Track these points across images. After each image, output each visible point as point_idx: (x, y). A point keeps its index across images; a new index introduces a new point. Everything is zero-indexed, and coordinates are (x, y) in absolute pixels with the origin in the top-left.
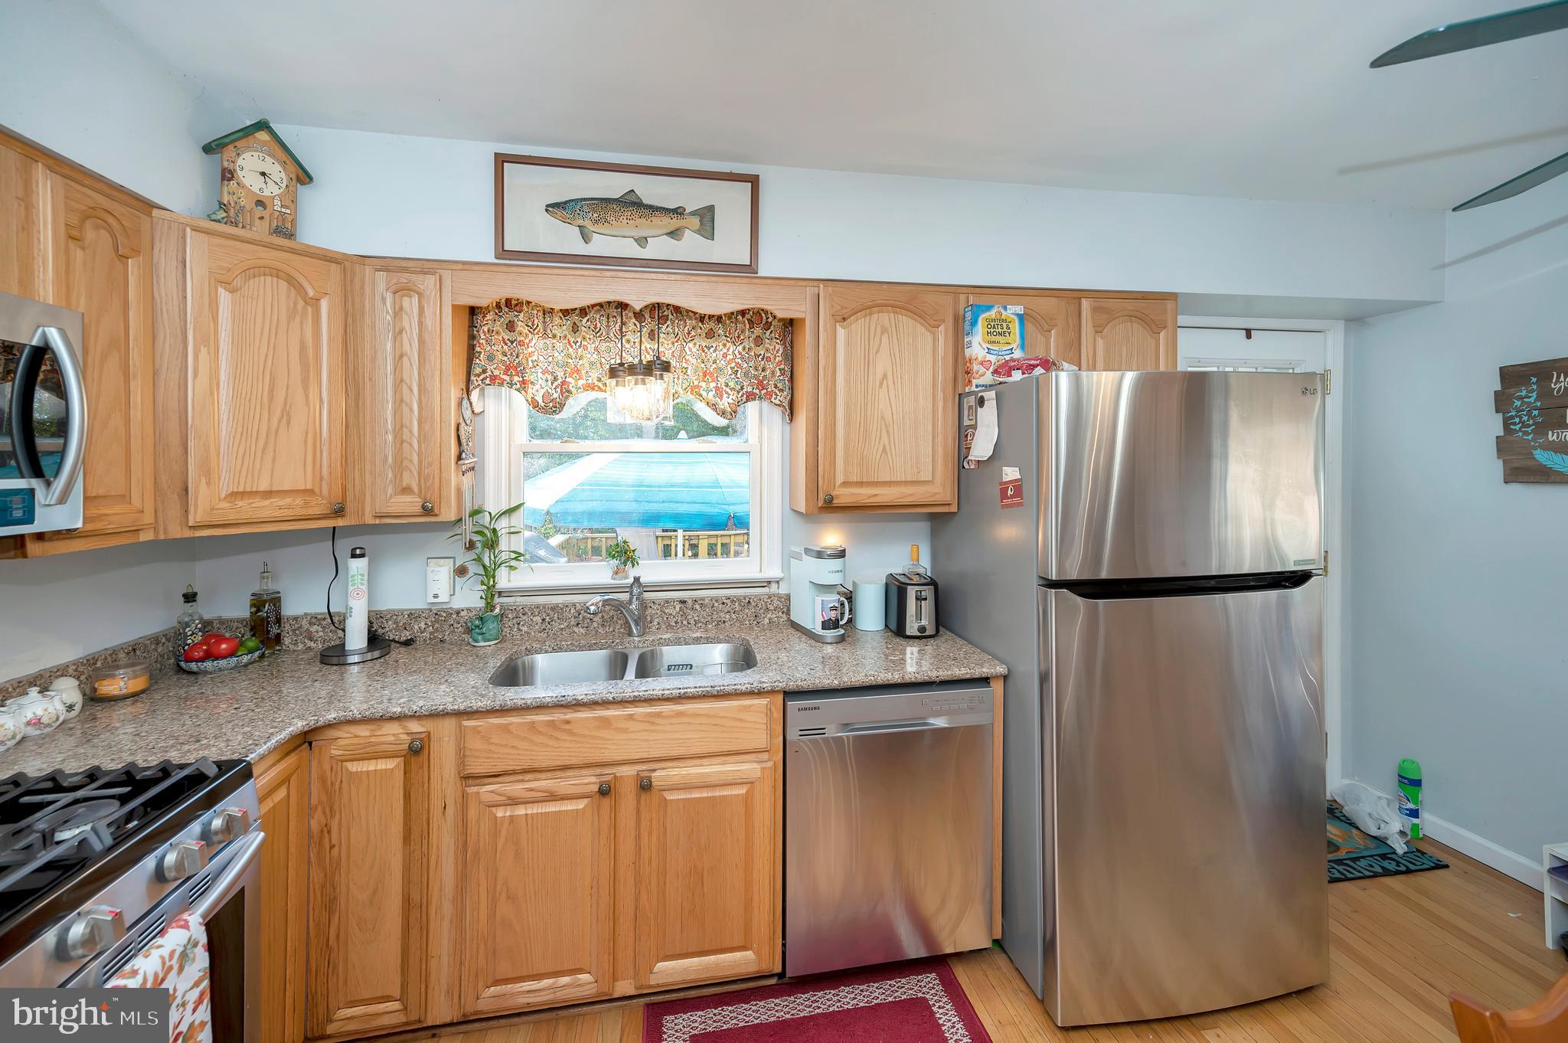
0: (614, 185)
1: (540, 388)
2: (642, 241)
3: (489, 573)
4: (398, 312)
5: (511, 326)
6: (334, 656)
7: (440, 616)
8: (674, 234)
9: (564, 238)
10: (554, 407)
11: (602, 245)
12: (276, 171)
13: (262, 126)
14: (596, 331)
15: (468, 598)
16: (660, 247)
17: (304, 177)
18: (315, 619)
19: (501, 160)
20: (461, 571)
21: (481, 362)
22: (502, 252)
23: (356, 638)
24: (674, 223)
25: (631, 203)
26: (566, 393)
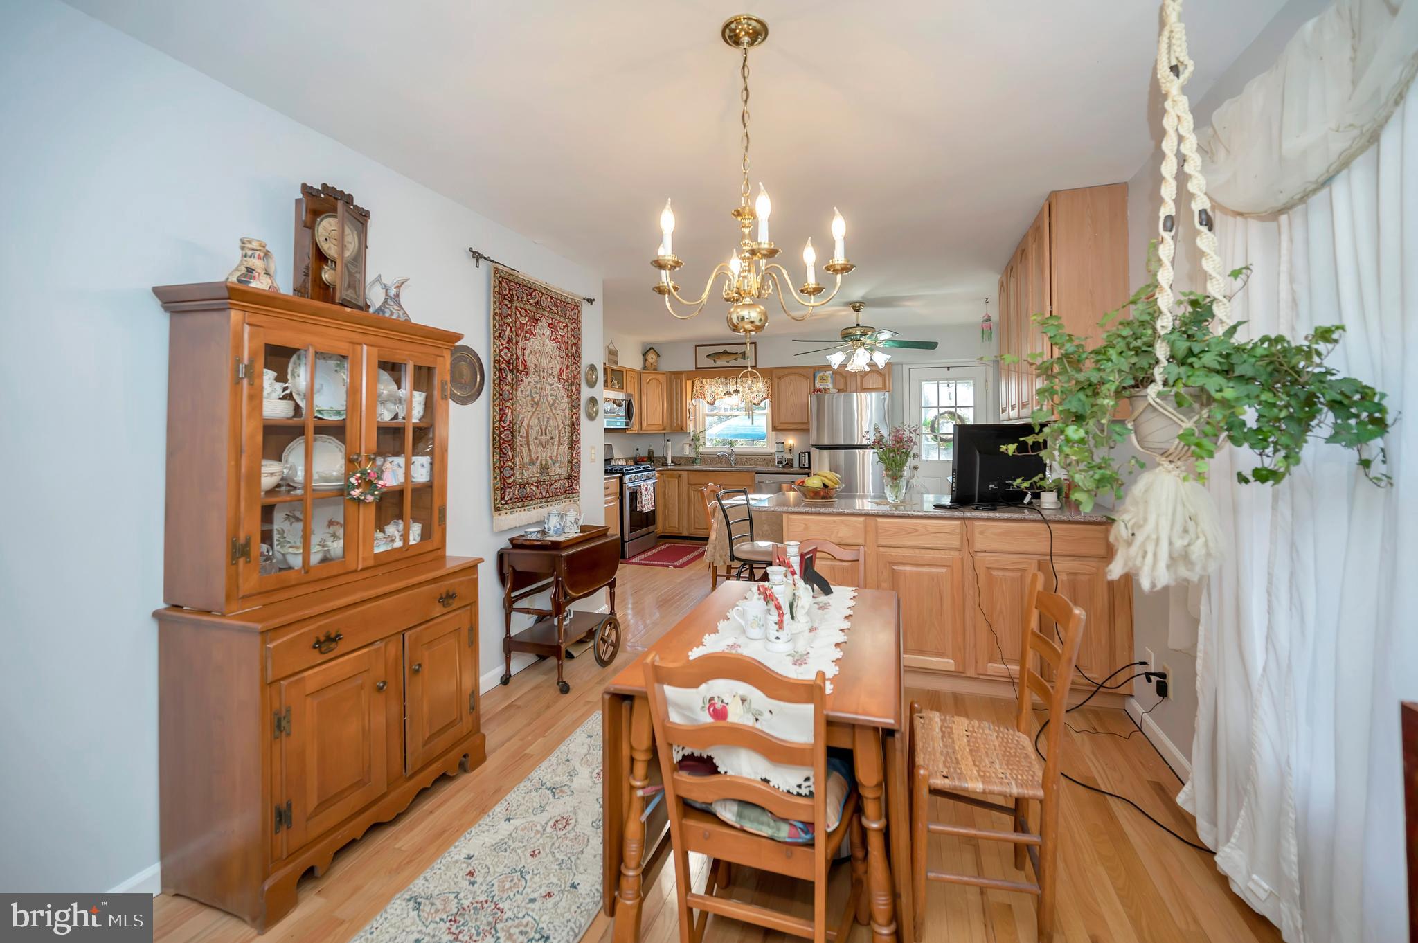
0: (721, 349)
1: (709, 398)
2: (728, 362)
3: (697, 448)
4: (677, 384)
5: (702, 383)
6: (664, 464)
7: (687, 459)
8: (735, 359)
9: (710, 363)
10: (712, 404)
11: (719, 364)
12: (654, 356)
13: (651, 348)
14: (722, 383)
15: (693, 455)
16: (732, 363)
17: (658, 356)
18: (660, 457)
19: (697, 346)
20: (690, 445)
21: (694, 393)
22: (697, 368)
23: (669, 461)
24: (735, 356)
25: (725, 353)
26: (715, 400)
